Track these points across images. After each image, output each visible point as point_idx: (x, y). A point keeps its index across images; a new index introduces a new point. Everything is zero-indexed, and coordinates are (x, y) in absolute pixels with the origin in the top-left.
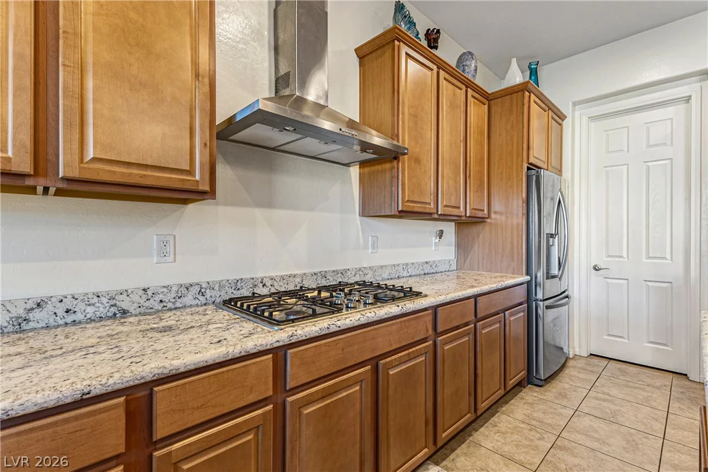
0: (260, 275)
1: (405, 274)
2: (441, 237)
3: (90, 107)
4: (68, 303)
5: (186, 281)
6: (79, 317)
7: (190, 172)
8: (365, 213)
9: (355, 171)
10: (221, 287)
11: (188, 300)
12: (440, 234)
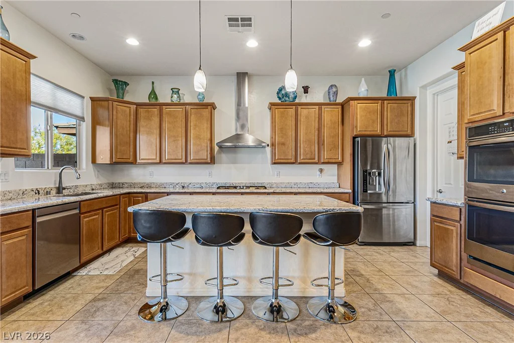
3: (192, 151)
4: (194, 184)
7: (207, 159)
8: (272, 163)
9: (268, 149)
10: (221, 184)
11: (214, 186)
12: (321, 171)
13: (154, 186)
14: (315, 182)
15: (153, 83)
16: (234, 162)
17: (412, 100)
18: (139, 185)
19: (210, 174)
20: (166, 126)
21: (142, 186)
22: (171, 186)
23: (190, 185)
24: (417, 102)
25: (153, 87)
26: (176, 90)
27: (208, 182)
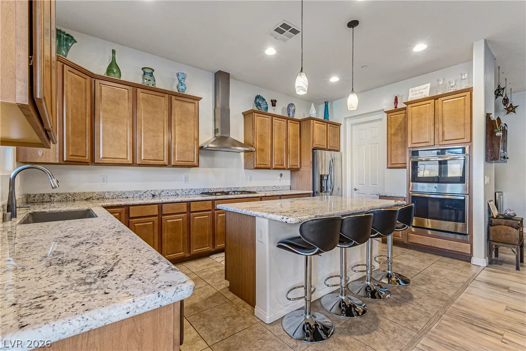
0: (210, 187)
1: (264, 190)
2: (281, 176)
3: (176, 151)
4: (168, 191)
5: (191, 188)
6: (169, 194)
7: (194, 162)
8: (245, 168)
9: (242, 154)
10: (200, 190)
11: (191, 193)
12: (281, 175)
13: (110, 197)
14: (276, 185)
15: (114, 52)
16: (212, 166)
17: (339, 125)
18: (82, 197)
19: (186, 180)
20: (141, 114)
21: (88, 197)
22: (136, 195)
23: (162, 193)
24: (342, 127)
25: (114, 58)
26: (150, 71)
27: (184, 188)
